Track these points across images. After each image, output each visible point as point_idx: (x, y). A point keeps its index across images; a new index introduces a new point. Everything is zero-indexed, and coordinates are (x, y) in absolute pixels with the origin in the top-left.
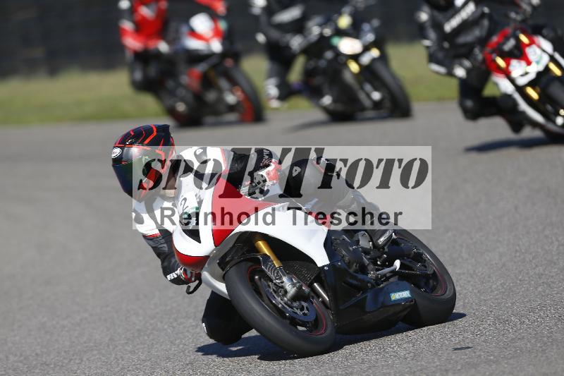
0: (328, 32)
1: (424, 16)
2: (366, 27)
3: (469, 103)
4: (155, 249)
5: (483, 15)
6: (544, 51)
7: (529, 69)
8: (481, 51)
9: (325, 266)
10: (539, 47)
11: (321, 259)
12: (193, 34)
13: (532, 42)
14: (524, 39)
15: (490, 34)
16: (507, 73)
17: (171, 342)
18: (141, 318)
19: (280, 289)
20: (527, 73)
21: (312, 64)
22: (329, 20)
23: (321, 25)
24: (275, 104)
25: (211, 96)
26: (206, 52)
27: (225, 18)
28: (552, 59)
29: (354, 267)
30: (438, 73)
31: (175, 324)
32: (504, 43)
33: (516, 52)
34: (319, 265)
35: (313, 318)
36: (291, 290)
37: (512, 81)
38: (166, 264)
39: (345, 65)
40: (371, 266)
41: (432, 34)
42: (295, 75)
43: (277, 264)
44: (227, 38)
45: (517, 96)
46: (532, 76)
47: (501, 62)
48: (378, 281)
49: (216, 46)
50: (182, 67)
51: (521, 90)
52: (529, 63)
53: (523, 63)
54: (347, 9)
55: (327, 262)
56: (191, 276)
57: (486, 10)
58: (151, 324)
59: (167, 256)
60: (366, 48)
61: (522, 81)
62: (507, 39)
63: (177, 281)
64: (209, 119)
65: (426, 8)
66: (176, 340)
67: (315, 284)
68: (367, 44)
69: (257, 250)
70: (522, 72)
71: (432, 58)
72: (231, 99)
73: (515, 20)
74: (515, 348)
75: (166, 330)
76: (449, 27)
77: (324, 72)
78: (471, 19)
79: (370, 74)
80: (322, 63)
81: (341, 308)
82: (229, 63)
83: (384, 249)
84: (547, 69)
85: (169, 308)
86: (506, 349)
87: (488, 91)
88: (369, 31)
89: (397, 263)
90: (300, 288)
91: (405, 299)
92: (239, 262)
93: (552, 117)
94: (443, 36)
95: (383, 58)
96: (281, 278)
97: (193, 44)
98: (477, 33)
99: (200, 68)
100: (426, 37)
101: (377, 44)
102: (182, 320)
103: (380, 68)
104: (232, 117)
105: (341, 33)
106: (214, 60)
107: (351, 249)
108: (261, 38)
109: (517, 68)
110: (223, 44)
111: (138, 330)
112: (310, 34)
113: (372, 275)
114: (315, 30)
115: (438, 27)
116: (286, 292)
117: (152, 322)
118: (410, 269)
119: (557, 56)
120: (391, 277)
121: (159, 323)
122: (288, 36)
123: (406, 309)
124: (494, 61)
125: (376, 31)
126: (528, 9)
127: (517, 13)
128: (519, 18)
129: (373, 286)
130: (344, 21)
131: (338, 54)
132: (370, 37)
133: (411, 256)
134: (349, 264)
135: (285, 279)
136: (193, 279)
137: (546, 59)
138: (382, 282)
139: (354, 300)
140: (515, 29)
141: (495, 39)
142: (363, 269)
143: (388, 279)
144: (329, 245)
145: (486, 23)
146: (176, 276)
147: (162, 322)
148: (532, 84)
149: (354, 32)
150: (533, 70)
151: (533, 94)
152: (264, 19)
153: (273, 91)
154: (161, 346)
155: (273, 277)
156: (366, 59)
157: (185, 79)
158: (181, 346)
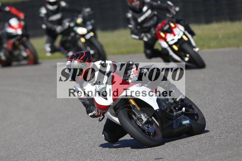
0: (72, 25)
1: (130, 15)
2: (88, 23)
3: (148, 52)
4: (83, 103)
5: (154, 15)
6: (181, 30)
7: (174, 38)
8: (154, 30)
9: (157, 110)
10: (179, 28)
11: (156, 107)
12: (10, 26)
13: (175, 27)
14: (172, 25)
15: (157, 23)
16: (165, 39)
17: (34, 157)
18: (21, 147)
19: (140, 119)
20: (173, 40)
21: (65, 38)
22: (73, 20)
23: (70, 22)
24: (49, 54)
25: (16, 53)
26: (15, 34)
27: (24, 20)
28: (184, 34)
29: (168, 110)
30: (135, 39)
31: (35, 149)
32: (164, 27)
33: (169, 30)
34: (155, 109)
35: (153, 131)
36: (145, 120)
37: (167, 43)
38: (88, 109)
39: (79, 39)
40: (174, 110)
41: (133, 22)
42: (57, 43)
43: (139, 109)
44: (24, 28)
45: (169, 49)
46: (176, 40)
47: (162, 35)
48: (177, 116)
49: (19, 32)
50: (5, 40)
51: (171, 46)
52: (175, 35)
53: (172, 35)
54: (81, 15)
55: (158, 108)
56: (101, 114)
57: (156, 13)
58: (25, 149)
59: (88, 106)
60: (89, 32)
61: (171, 43)
62: (166, 25)
63: (93, 116)
64: (15, 63)
65: (131, 12)
66: (36, 156)
67: (153, 117)
68: (89, 30)
69: (130, 103)
70: (172, 39)
71: (133, 33)
72: (25, 54)
73: (169, 17)
74: (181, 158)
75: (31, 151)
76: (140, 19)
77: (70, 42)
78: (149, 16)
79: (89, 42)
80: (69, 38)
81: (164, 127)
82: (24, 39)
83: (178, 103)
84: (182, 38)
85: (32, 142)
86: (177, 159)
87: (156, 47)
88: (90, 25)
89: (184, 109)
90: (148, 119)
91: (188, 124)
92: (123, 108)
93: (183, 57)
94: (137, 24)
95: (95, 36)
96: (140, 115)
97: (10, 30)
98: (151, 22)
99: (12, 41)
100: (130, 24)
101: (93, 30)
102: (38, 147)
103: (94, 40)
104: (24, 62)
105: (78, 25)
106: (18, 38)
107: (167, 103)
108: (44, 26)
109: (169, 37)
110: (22, 31)
111: (19, 152)
112: (65, 25)
113: (175, 113)
114: (67, 24)
115: (135, 19)
116: (143, 120)
117: (25, 148)
118: (188, 111)
119: (186, 33)
120: (181, 115)
121: (28, 148)
122: (55, 26)
123: (188, 128)
124: (159, 34)
125: (92, 25)
126: (174, 13)
127: (170, 14)
128: (171, 16)
129: (175, 118)
130: (79, 20)
131: (76, 33)
132: (90, 27)
133: (188, 106)
134: (166, 109)
135: (142, 115)
136: (101, 115)
137: (182, 34)
138: (179, 117)
139: (168, 124)
140: (169, 21)
141: (160, 25)
142: (171, 111)
143: (180, 115)
144: (158, 101)
145: (155, 18)
146: (93, 114)
147: (29, 148)
148: (175, 44)
149: (83, 25)
150: (176, 38)
151: (176, 48)
152: (45, 19)
153: (48, 49)
154: (29, 158)
155: (137, 114)
156: (88, 37)
157: (5, 45)
158: (38, 158)
